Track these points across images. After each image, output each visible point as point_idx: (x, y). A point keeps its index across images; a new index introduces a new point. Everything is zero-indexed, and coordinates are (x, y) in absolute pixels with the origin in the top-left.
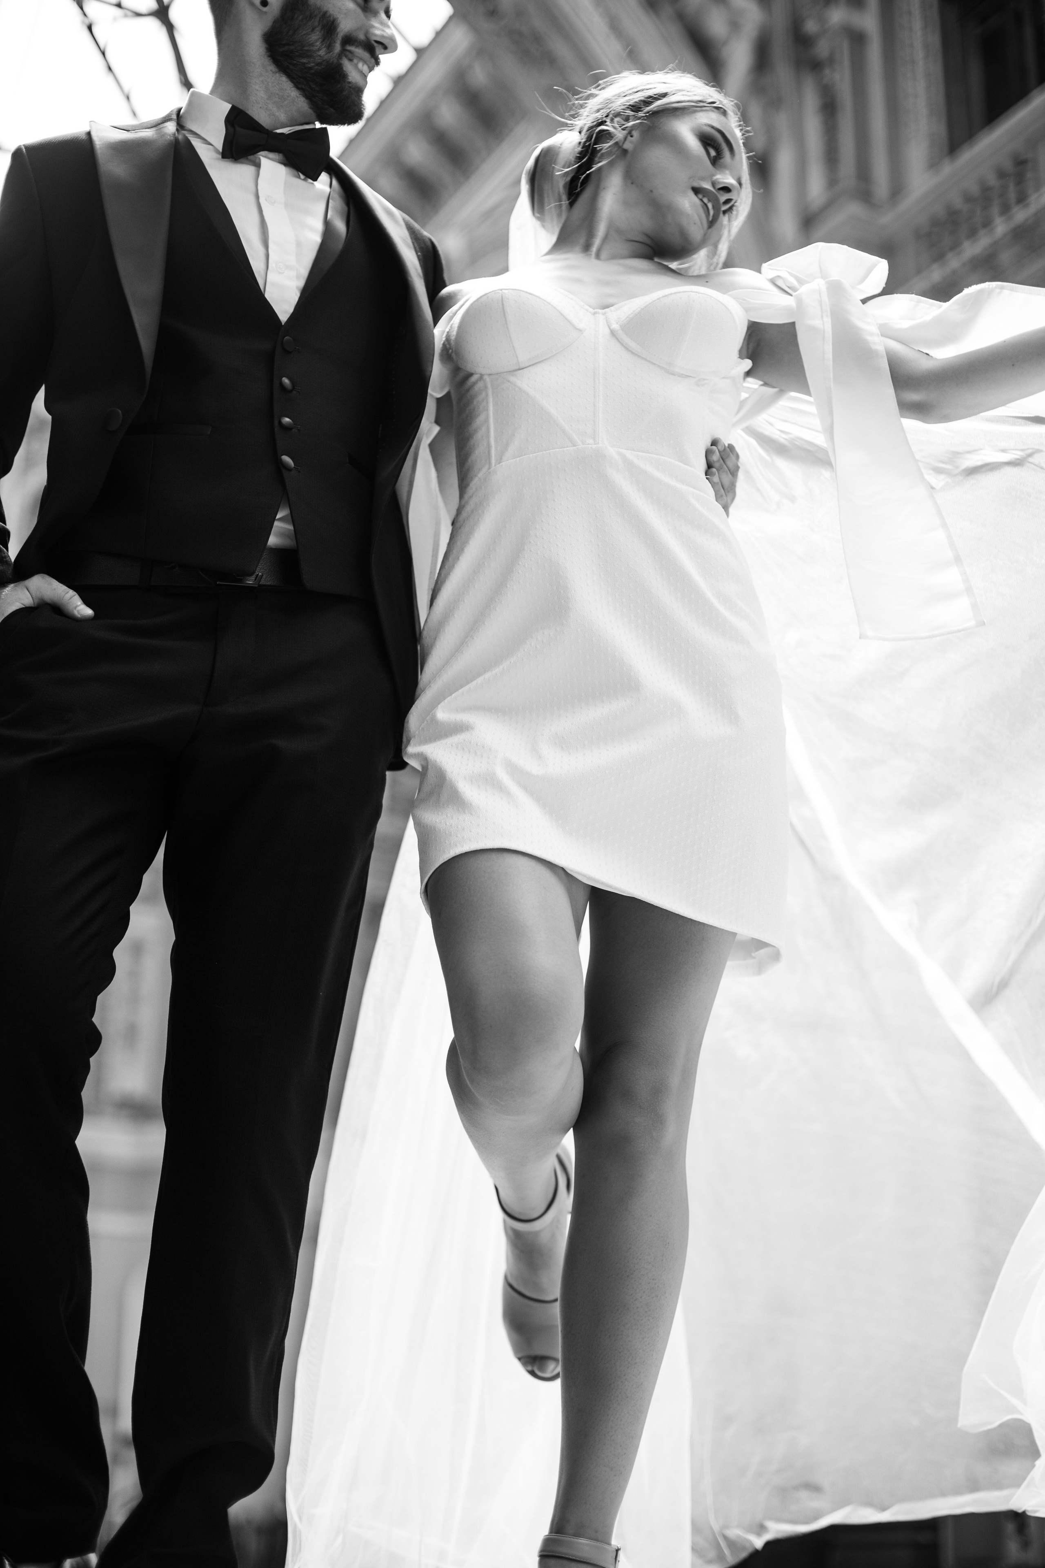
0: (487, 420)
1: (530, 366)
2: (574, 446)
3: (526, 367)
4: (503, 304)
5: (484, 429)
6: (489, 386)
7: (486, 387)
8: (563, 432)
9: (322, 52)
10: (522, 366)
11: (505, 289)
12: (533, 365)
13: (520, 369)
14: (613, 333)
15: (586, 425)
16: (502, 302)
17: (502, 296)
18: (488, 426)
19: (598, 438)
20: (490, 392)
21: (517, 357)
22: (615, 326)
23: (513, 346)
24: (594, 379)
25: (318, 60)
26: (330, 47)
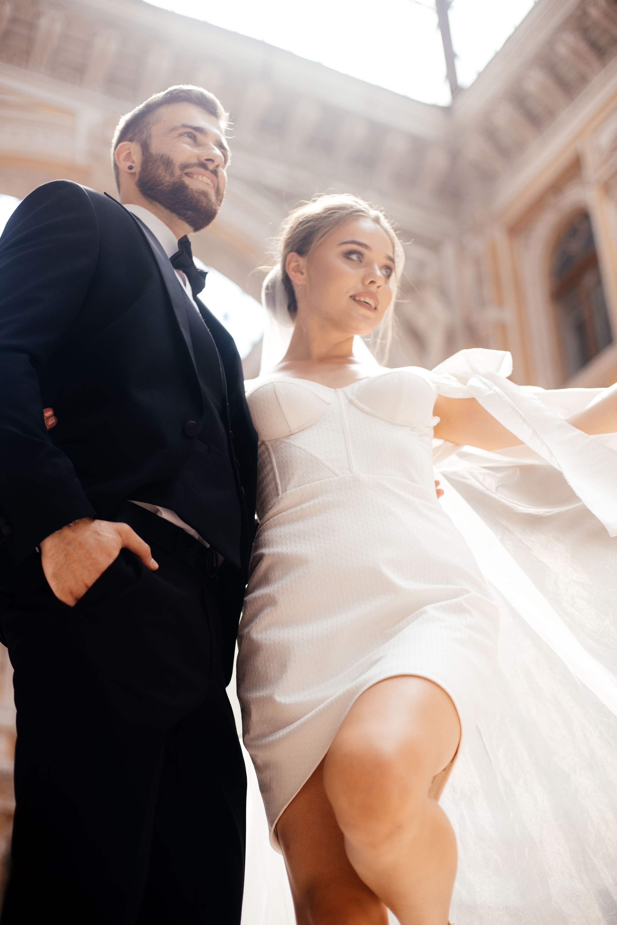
0: (272, 469)
1: (299, 432)
2: (337, 476)
3: (297, 433)
4: (275, 392)
5: (271, 475)
6: (270, 448)
7: (267, 449)
8: (328, 468)
9: (168, 178)
10: (293, 432)
11: (275, 382)
12: (301, 431)
13: (292, 435)
14: (351, 402)
15: (343, 462)
16: (275, 391)
17: (274, 387)
18: (274, 472)
19: (353, 469)
20: (271, 451)
21: (289, 427)
22: (351, 397)
23: (286, 420)
24: (344, 434)
26: (173, 173)
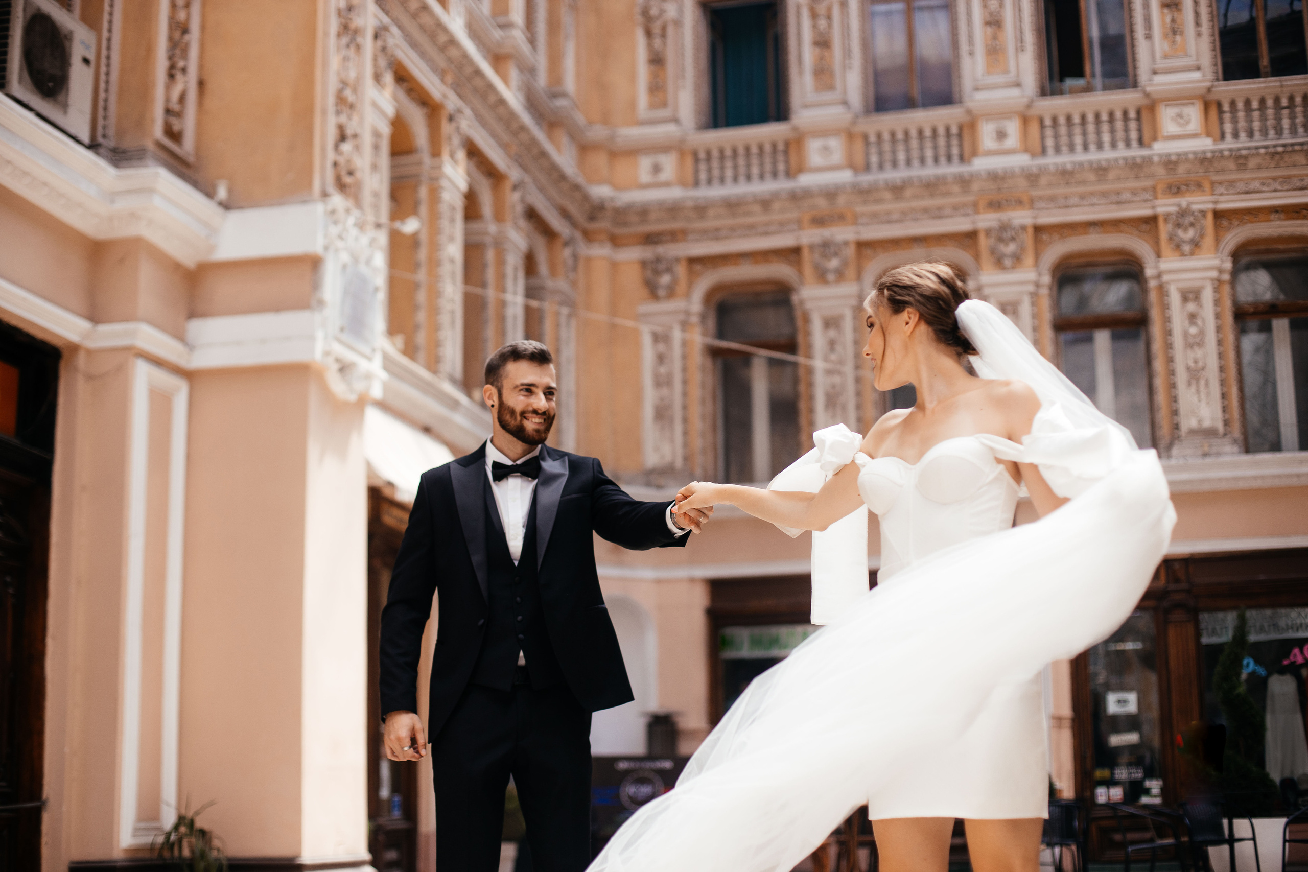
9: (513, 422)
25: (512, 426)
26: (515, 419)
